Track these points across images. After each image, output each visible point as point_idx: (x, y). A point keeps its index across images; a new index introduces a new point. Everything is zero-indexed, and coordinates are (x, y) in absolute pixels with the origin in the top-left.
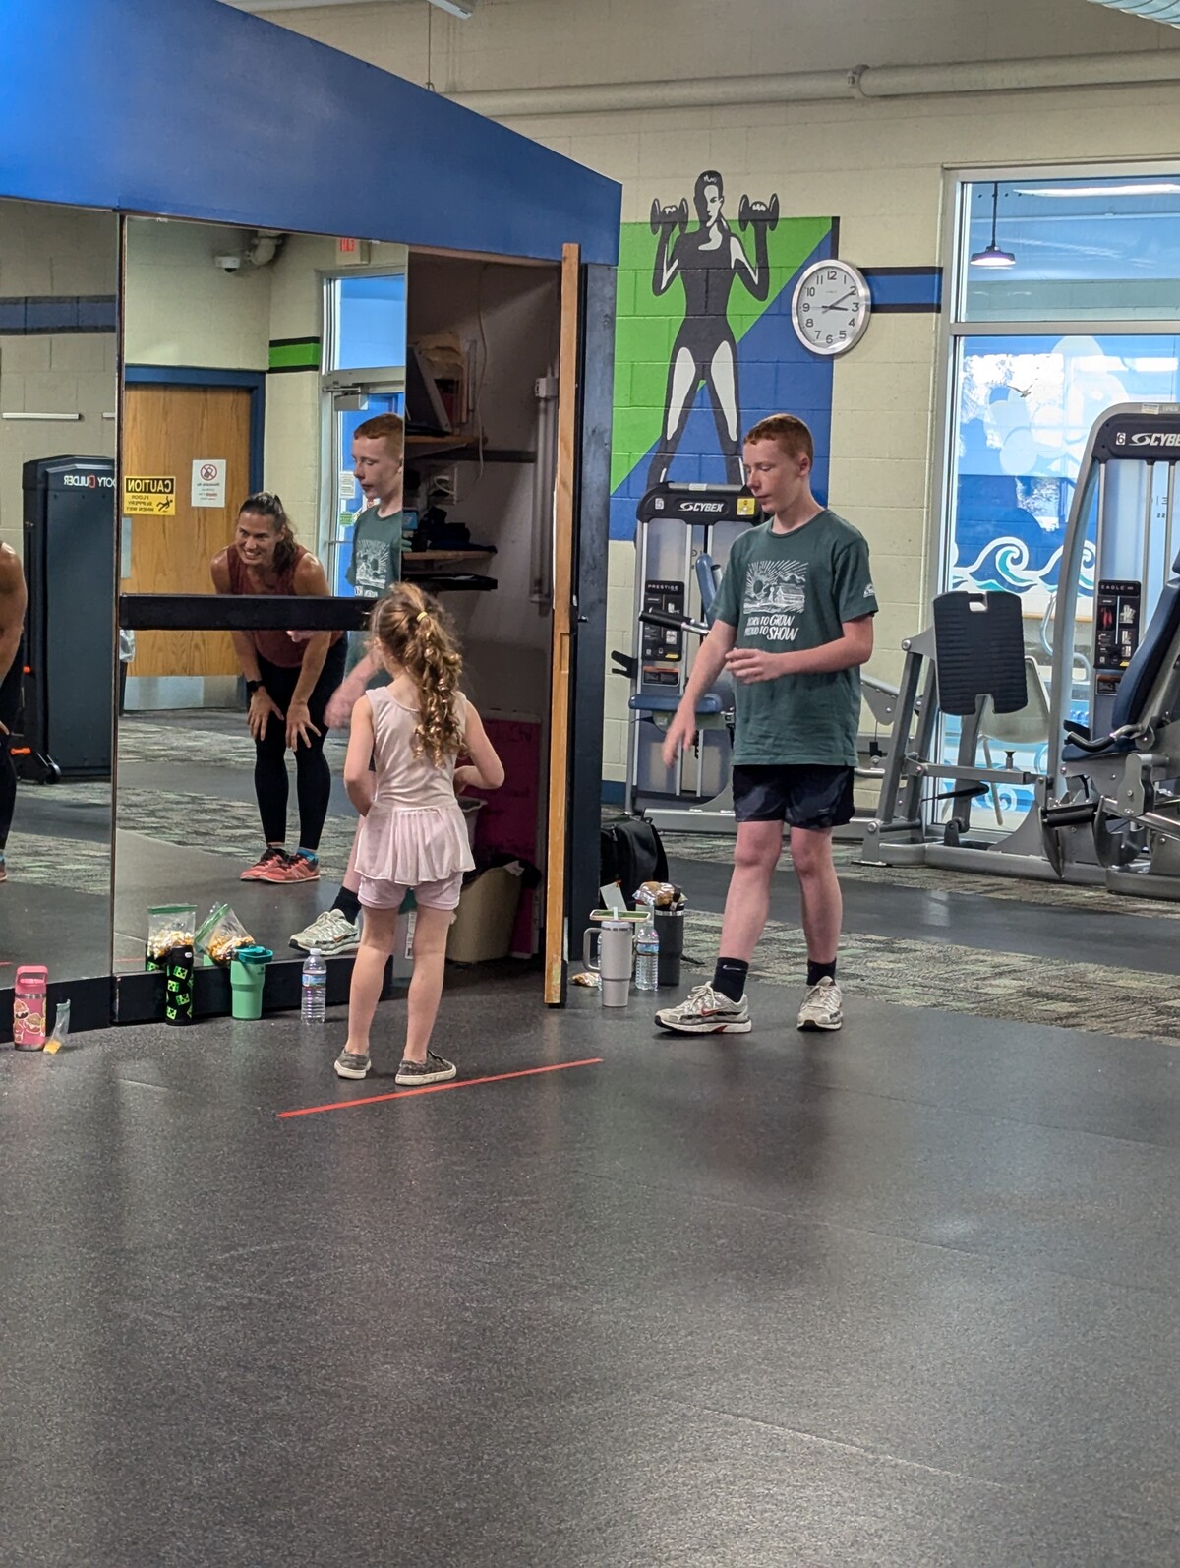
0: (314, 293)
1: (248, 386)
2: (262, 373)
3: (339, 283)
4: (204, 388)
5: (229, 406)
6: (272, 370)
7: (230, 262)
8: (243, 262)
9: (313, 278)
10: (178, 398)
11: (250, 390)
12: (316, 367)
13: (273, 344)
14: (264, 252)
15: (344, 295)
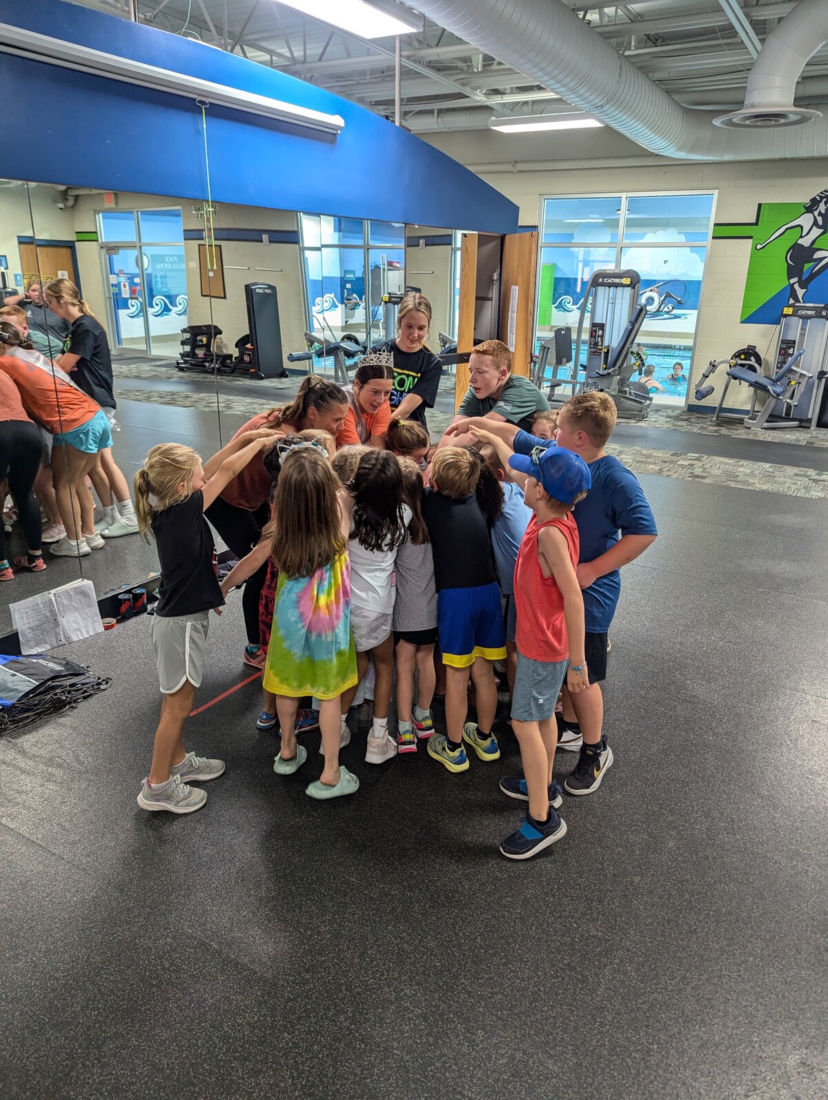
0: (93, 218)
1: (70, 246)
2: (74, 242)
3: (101, 214)
4: (57, 246)
5: (65, 252)
6: (78, 241)
7: (61, 205)
8: (65, 206)
9: (92, 212)
10: (50, 250)
11: (70, 247)
12: (97, 241)
13: (77, 233)
14: (71, 202)
15: (103, 218)
